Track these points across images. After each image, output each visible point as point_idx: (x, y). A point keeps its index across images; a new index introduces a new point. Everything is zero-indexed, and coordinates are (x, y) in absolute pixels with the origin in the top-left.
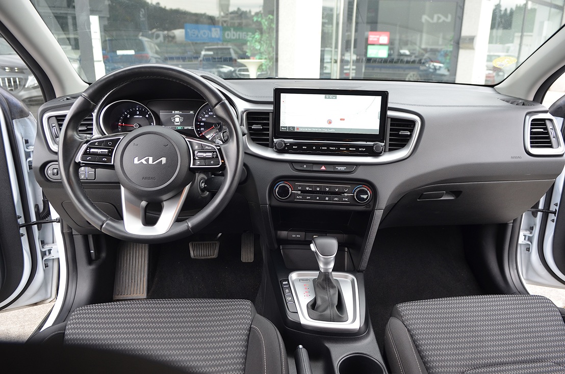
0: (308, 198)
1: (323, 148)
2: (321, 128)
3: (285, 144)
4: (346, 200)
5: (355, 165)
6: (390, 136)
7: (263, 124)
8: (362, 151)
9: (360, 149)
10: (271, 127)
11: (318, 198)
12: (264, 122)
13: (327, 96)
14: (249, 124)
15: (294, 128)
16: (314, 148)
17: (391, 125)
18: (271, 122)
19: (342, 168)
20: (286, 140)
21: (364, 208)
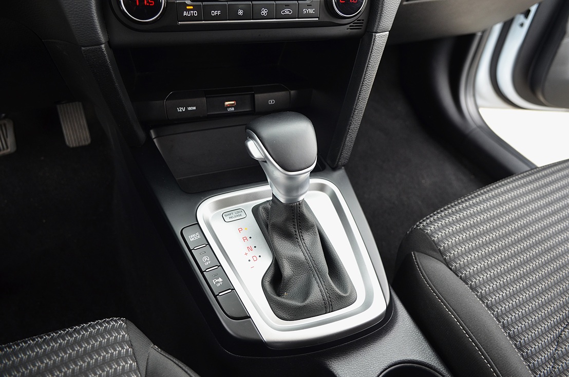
0: (214, 13)
4: (311, 11)
11: (240, 13)
21: (348, 29)
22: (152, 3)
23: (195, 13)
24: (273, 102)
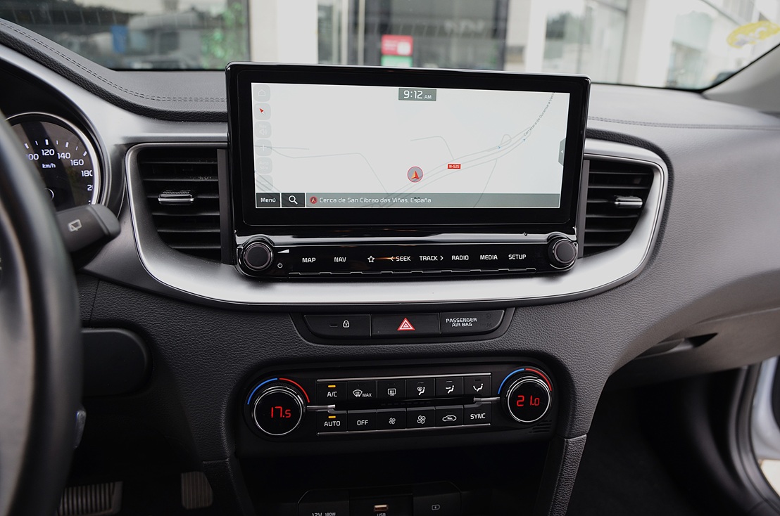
0: (360, 423)
1: (399, 259)
2: (388, 195)
3: (275, 250)
4: (481, 416)
5: (501, 308)
6: (588, 213)
7: (196, 189)
8: (517, 261)
9: (512, 257)
10: (223, 197)
11: (392, 421)
12: (201, 179)
13: (407, 91)
14: (148, 190)
15: (300, 196)
16: (371, 259)
17: (592, 180)
18: (222, 179)
19: (466, 322)
20: (278, 239)
21: (530, 432)
22: (288, 415)
23: (338, 423)
24: (438, 507)
